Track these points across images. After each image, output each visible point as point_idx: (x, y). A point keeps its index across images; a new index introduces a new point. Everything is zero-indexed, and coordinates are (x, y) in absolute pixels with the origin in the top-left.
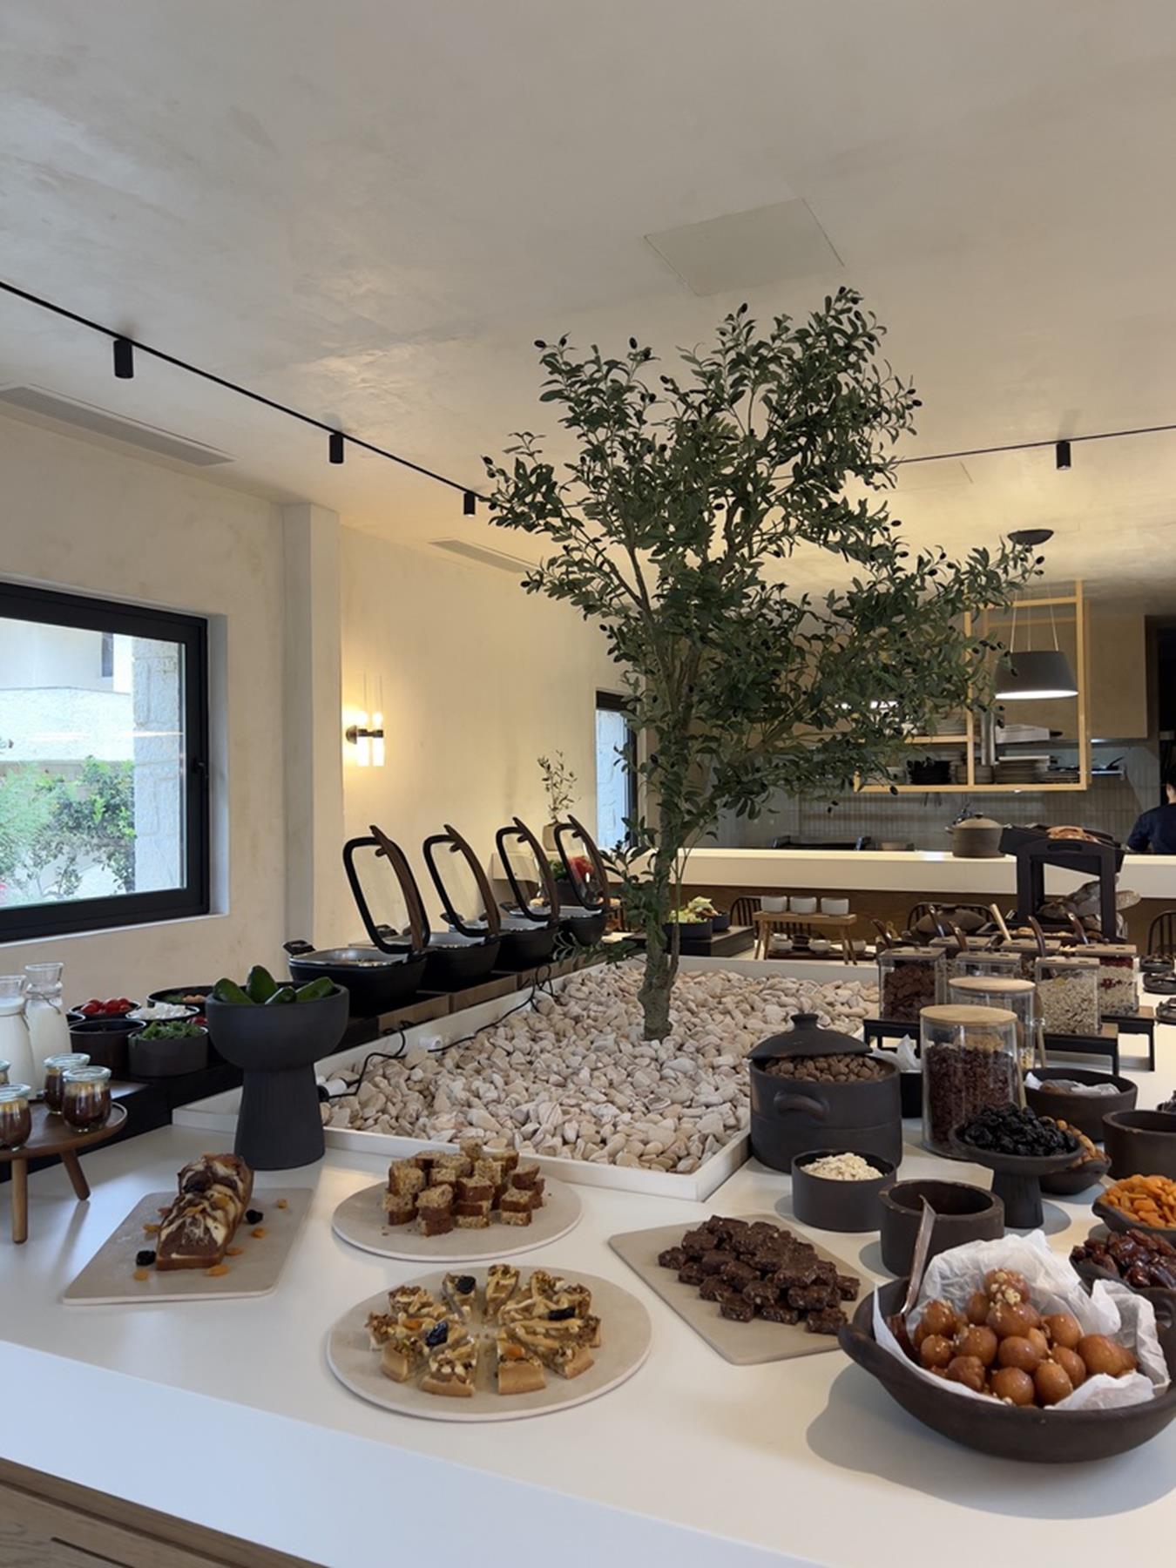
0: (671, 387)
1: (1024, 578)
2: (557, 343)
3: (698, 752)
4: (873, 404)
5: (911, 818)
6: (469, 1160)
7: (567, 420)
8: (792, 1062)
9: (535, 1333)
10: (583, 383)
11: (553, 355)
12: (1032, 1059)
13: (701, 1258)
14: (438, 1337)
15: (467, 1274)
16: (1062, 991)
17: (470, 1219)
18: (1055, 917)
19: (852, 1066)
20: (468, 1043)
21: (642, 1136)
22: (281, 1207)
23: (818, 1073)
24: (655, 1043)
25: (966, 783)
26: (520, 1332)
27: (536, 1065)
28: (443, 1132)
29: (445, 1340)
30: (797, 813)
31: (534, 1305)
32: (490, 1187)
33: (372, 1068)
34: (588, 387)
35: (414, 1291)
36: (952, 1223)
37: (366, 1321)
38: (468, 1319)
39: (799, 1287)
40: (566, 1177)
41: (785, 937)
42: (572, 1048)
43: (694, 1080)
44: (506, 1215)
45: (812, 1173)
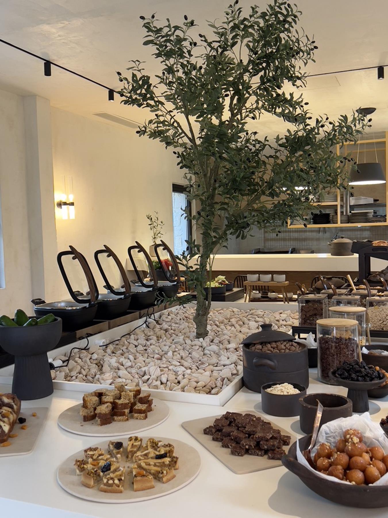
0: (203, 39)
1: (363, 128)
2: (150, 17)
3: (219, 209)
4: (296, 48)
5: (312, 239)
6: (119, 392)
7: (156, 54)
8: (261, 345)
9: (149, 465)
10: (163, 37)
11: (148, 23)
12: (365, 341)
13: (222, 430)
14: (107, 468)
15: (119, 441)
16: (378, 311)
17: (120, 418)
18: (375, 280)
19: (287, 346)
20: (117, 342)
21: (196, 379)
22: (34, 416)
23: (272, 349)
24: (201, 339)
25: (337, 223)
26: (143, 465)
27: (148, 351)
28: (107, 381)
29: (110, 469)
30: (263, 238)
31: (149, 453)
32: (129, 403)
33: (74, 354)
34: (165, 38)
35: (95, 449)
36: (330, 411)
37: (74, 463)
38: (120, 460)
39: (265, 440)
40: (163, 398)
41: (258, 292)
42: (165, 343)
43: (218, 355)
44: (136, 415)
45: (270, 392)
